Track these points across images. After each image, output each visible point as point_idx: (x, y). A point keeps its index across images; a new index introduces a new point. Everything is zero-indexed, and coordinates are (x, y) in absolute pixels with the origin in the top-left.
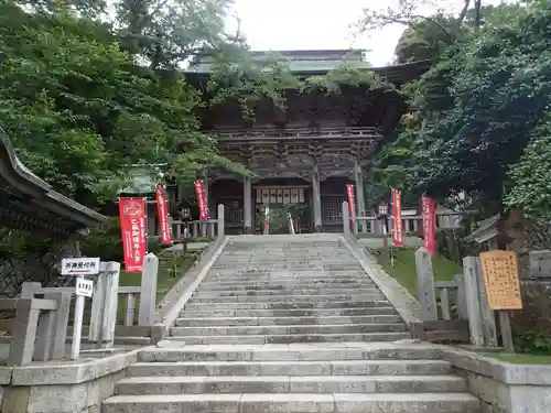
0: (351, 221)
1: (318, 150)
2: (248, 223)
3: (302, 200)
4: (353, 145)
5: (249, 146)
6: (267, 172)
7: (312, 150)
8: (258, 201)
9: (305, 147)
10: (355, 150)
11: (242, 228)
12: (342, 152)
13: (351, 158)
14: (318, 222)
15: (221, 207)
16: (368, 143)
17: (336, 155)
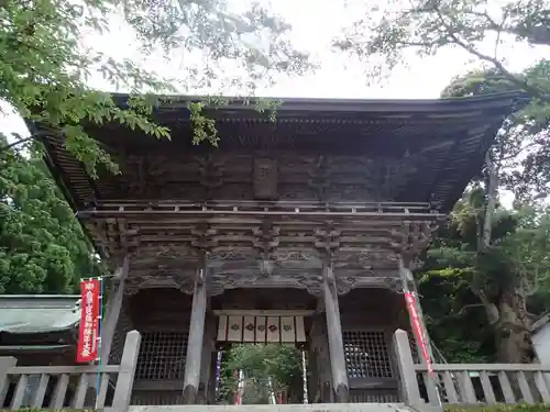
0: (420, 375)
1: (333, 239)
2: (192, 378)
3: (302, 338)
4: (394, 232)
5: (209, 226)
6: (239, 276)
7: (322, 239)
8: (221, 337)
9: (309, 233)
10: (399, 240)
11: (180, 392)
12: (374, 245)
13: (392, 257)
14: (340, 377)
15: (133, 338)
16: (422, 228)
17: (364, 250)
